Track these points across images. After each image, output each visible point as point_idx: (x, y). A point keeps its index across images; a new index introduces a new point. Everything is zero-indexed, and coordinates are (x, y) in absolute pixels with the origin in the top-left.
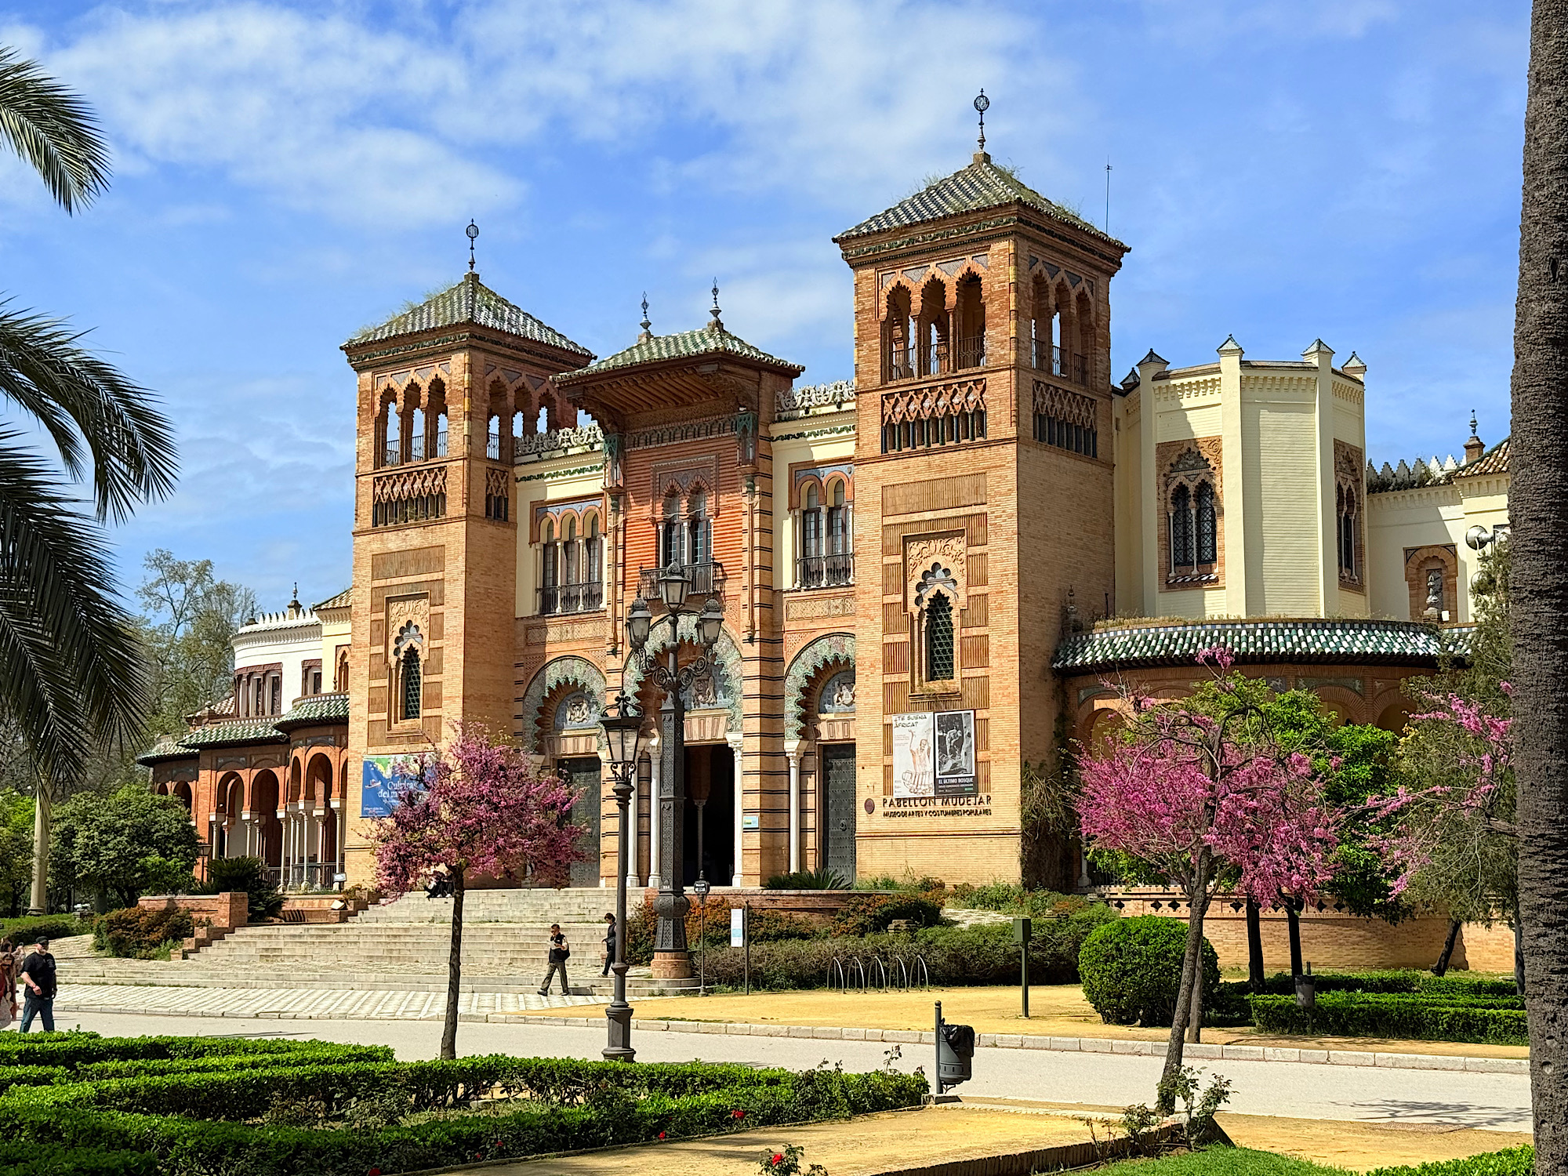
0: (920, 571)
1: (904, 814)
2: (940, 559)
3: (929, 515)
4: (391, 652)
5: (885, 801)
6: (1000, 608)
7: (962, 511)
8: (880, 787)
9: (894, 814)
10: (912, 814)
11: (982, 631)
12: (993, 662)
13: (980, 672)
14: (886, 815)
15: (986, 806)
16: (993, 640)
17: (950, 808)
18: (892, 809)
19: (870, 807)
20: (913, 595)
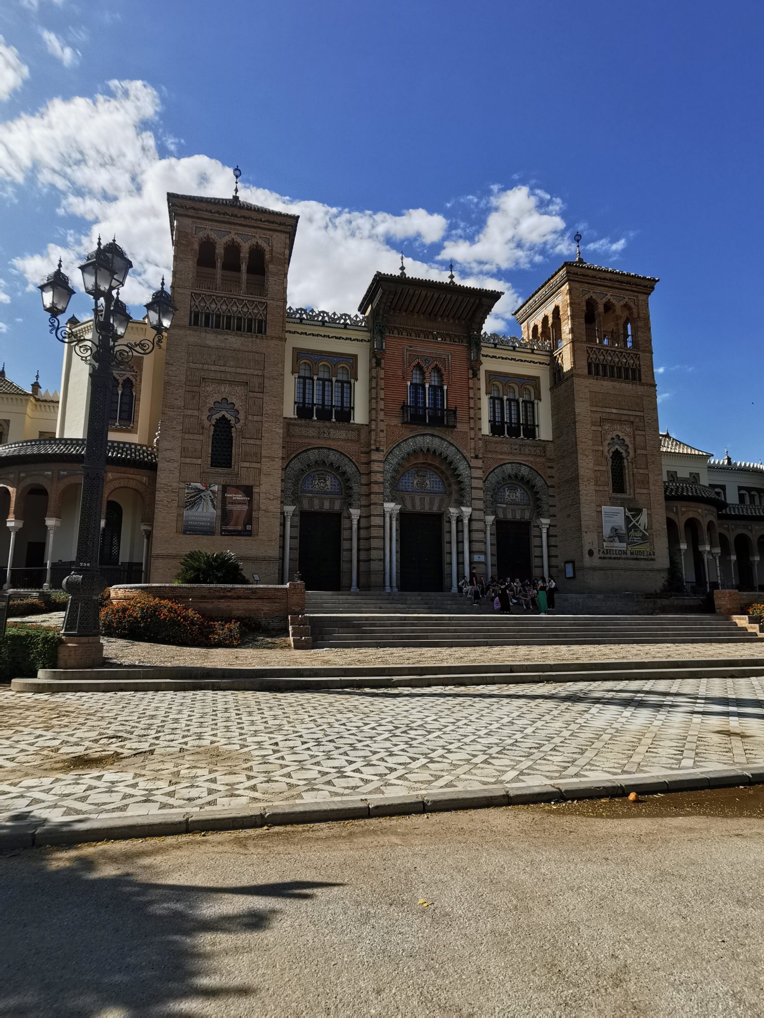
0: (609, 437)
1: (610, 558)
2: (620, 434)
3: (614, 411)
4: (204, 417)
5: (599, 551)
6: (653, 463)
7: (631, 413)
8: (596, 543)
9: (604, 558)
10: (615, 558)
11: (645, 471)
12: (652, 487)
13: (645, 491)
14: (600, 558)
15: (653, 557)
16: (651, 476)
17: (635, 556)
18: (603, 555)
19: (591, 553)
20: (606, 449)
